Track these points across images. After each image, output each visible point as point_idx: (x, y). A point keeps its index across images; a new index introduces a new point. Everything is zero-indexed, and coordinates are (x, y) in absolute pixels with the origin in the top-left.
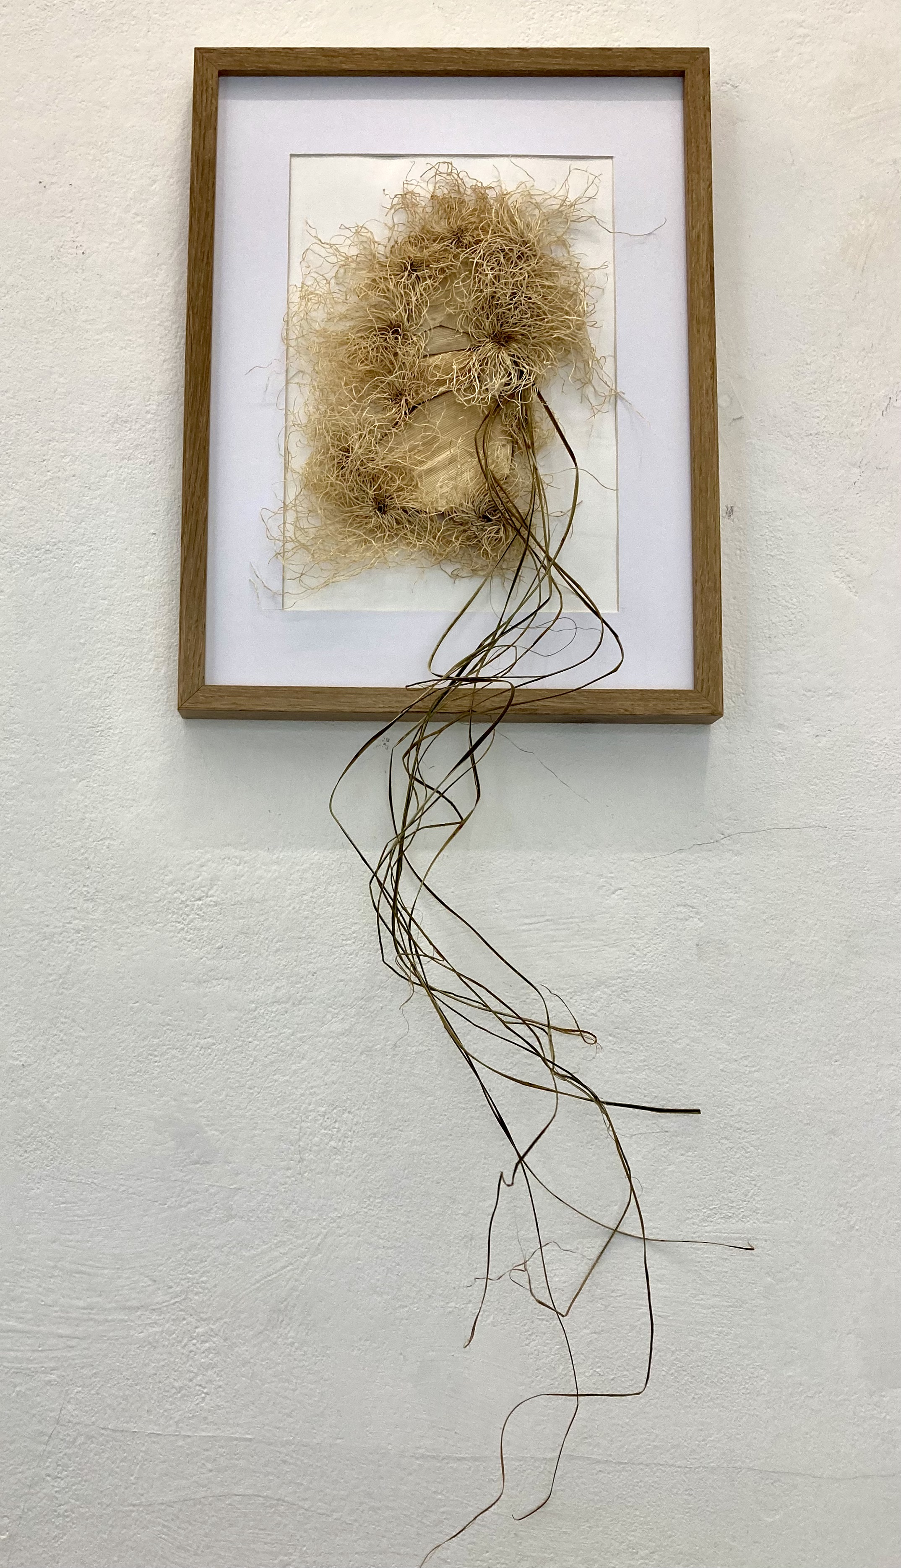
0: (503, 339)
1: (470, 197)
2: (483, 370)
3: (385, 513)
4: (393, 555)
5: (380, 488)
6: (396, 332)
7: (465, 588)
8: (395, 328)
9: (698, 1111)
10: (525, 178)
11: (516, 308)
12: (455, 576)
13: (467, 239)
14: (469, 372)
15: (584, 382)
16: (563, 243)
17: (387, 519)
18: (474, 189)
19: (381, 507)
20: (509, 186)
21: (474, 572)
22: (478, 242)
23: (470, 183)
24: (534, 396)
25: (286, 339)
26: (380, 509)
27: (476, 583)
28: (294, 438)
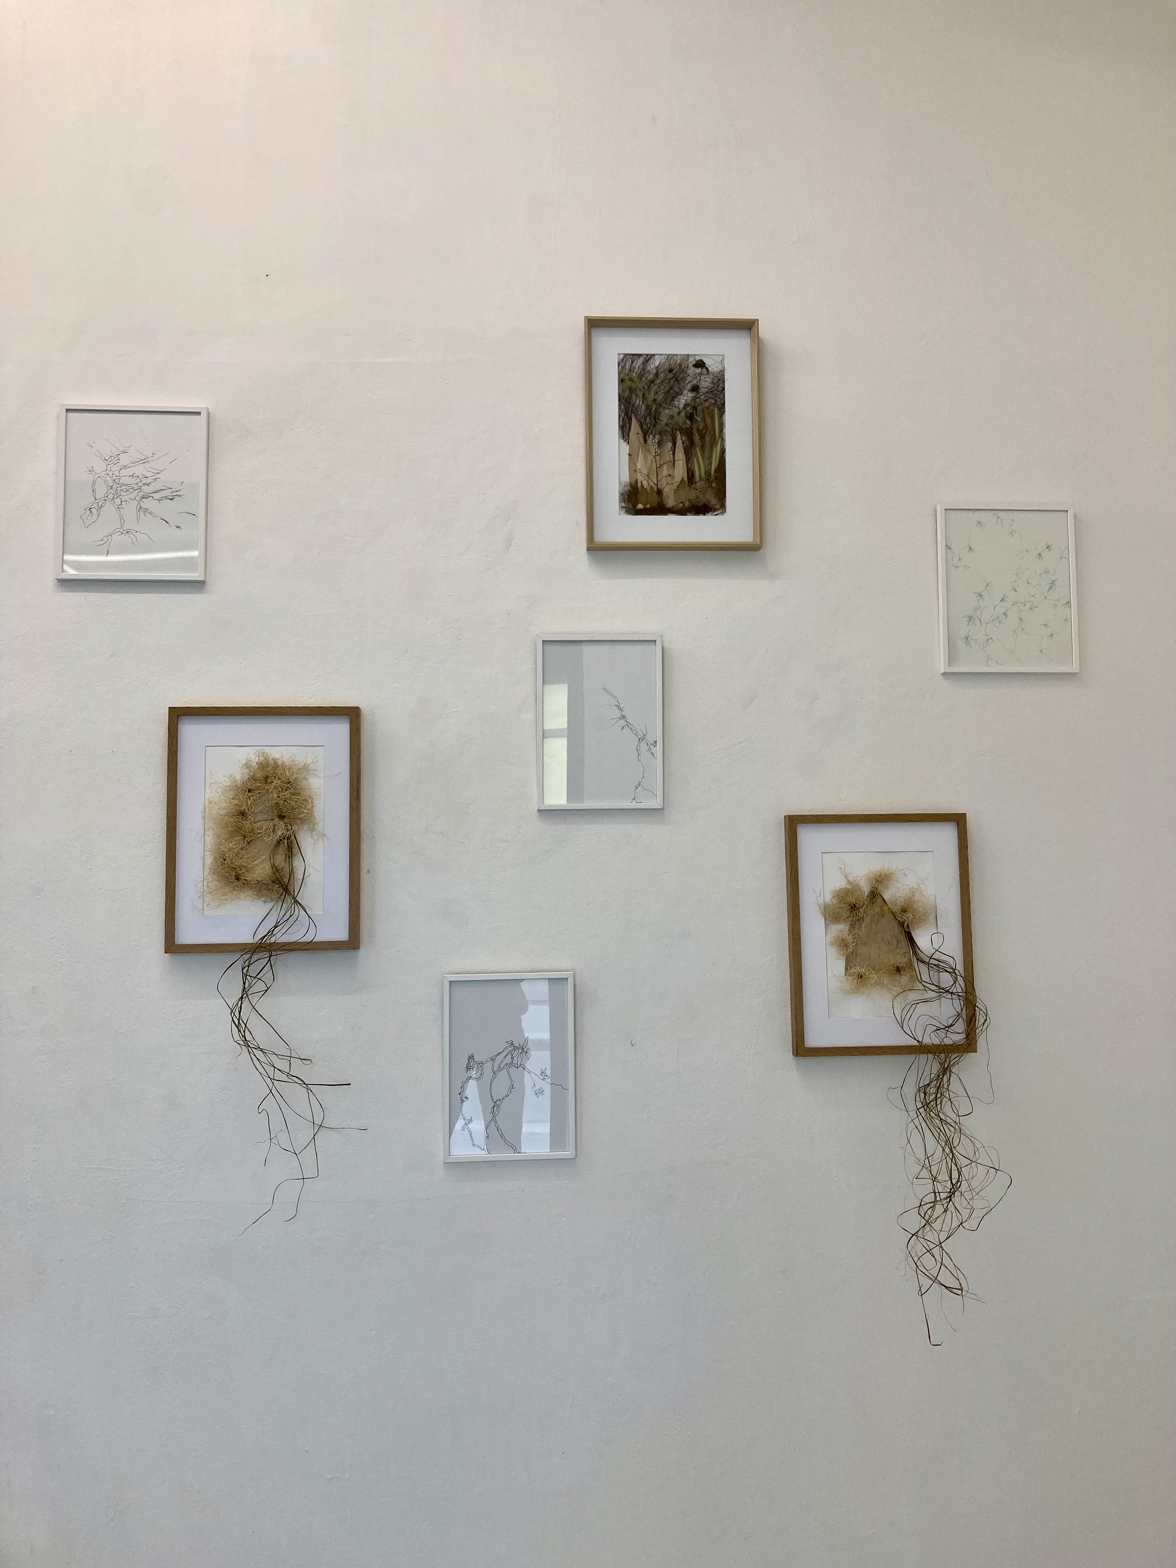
0: (281, 817)
1: (272, 762)
2: (274, 829)
3: (239, 881)
4: (242, 895)
5: (237, 872)
6: (243, 815)
7: (269, 905)
8: (243, 814)
9: (350, 1084)
10: (291, 754)
11: (285, 807)
12: (265, 902)
13: (269, 780)
14: (269, 829)
15: (312, 830)
16: (305, 779)
17: (241, 883)
18: (273, 759)
19: (238, 878)
20: (285, 759)
21: (272, 900)
22: (272, 782)
23: (271, 757)
24: (293, 837)
25: (204, 818)
26: (237, 880)
27: (273, 904)
28: (207, 853)
